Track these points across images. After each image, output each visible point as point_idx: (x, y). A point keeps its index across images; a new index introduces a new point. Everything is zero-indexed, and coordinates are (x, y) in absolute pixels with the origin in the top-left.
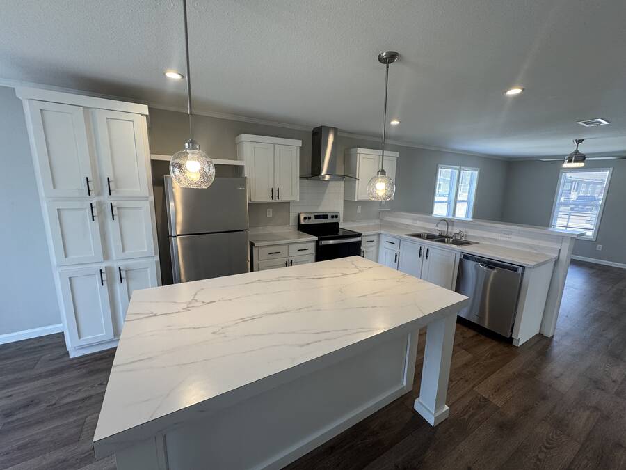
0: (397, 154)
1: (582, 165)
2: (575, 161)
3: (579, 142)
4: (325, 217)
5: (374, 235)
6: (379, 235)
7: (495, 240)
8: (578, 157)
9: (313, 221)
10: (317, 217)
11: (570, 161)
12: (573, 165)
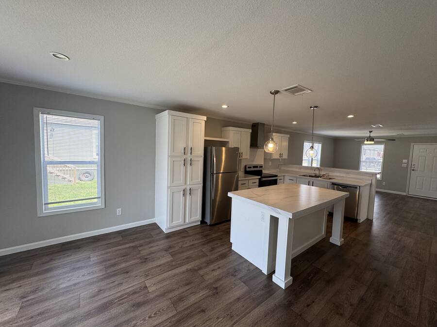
0: (288, 136)
1: (373, 142)
2: (370, 141)
3: (370, 132)
4: (257, 167)
5: (281, 176)
6: (284, 176)
7: (343, 177)
8: (371, 139)
9: (253, 169)
10: (254, 167)
11: (367, 141)
12: (369, 142)
